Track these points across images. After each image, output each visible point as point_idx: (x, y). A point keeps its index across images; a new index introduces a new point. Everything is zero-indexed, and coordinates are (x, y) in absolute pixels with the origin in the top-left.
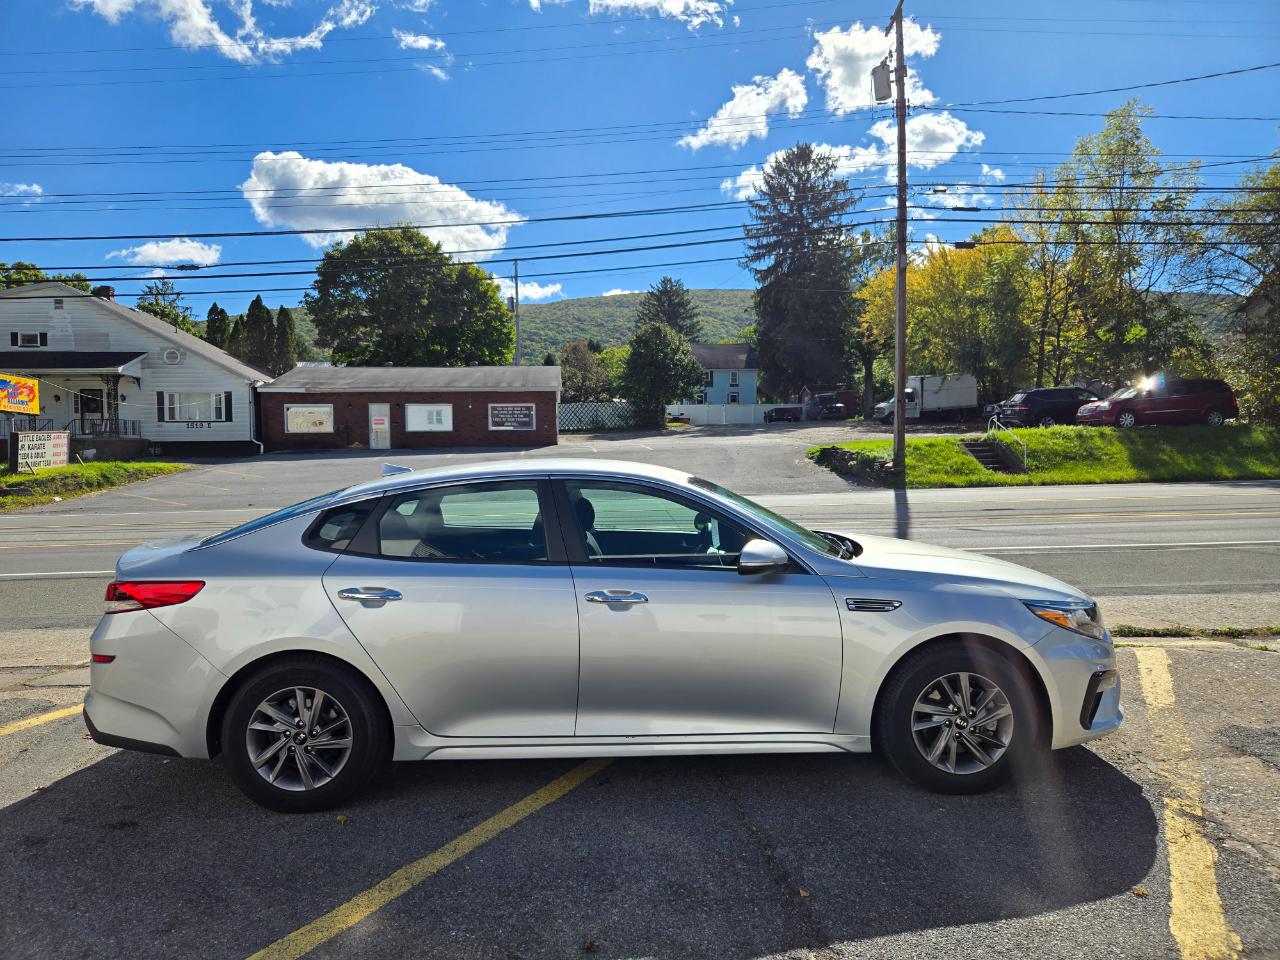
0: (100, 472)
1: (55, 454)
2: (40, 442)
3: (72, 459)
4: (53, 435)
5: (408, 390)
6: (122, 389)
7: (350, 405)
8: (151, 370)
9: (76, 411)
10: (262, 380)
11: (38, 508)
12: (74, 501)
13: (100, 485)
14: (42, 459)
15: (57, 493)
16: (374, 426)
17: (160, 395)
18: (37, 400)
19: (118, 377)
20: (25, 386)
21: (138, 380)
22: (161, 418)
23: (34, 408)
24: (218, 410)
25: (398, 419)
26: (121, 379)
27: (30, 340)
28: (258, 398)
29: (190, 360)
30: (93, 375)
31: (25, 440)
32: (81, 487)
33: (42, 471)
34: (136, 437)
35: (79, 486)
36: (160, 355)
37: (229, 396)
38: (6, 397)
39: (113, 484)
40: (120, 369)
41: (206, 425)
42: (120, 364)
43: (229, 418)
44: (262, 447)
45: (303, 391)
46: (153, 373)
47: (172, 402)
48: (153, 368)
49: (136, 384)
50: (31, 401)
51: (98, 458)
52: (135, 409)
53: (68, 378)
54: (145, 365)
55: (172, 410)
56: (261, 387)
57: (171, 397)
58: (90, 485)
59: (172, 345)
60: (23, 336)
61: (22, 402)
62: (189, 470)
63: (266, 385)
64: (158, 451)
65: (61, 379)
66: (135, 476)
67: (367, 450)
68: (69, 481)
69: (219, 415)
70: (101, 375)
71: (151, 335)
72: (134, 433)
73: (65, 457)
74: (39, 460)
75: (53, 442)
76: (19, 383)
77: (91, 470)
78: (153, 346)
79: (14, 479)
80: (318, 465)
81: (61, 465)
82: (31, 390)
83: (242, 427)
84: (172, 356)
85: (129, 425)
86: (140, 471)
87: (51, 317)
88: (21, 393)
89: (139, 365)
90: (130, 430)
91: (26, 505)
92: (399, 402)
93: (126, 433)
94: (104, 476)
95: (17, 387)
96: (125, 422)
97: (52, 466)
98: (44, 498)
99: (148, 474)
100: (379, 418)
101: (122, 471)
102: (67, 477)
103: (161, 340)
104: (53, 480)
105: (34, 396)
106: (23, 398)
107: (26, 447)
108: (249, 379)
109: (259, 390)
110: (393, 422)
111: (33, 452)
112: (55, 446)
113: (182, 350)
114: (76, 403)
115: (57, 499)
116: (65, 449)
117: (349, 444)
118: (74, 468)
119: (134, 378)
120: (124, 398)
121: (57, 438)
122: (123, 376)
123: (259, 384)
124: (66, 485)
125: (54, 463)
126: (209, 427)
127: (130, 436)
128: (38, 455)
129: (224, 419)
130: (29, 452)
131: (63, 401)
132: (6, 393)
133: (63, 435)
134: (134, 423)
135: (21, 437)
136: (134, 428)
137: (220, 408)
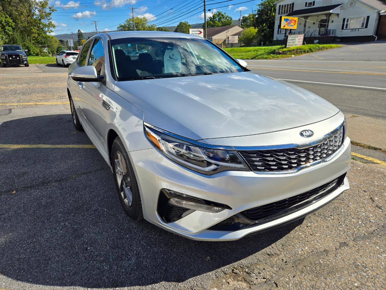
0: (309, 47)
1: (298, 42)
2: (294, 38)
3: (304, 44)
4: (299, 36)
6: (332, 18)
8: (343, 10)
9: (318, 28)
10: (384, 10)
11: (287, 58)
12: (298, 57)
13: (308, 52)
14: (294, 44)
15: (294, 54)
17: (344, 19)
18: (296, 25)
19: (330, 14)
21: (338, 15)
22: (343, 28)
23: (295, 27)
24: (363, 24)
26: (331, 15)
27: (310, 4)
28: (380, 17)
29: (357, 5)
30: (323, 14)
31: (290, 38)
32: (302, 53)
33: (292, 47)
35: (301, 52)
36: (347, 4)
37: (368, 17)
38: (287, 24)
39: (312, 52)
40: (331, 11)
41: (357, 30)
43: (366, 27)
44: (376, 38)
47: (347, 21)
48: (344, 9)
49: (337, 17)
50: (294, 25)
51: (319, 43)
52: (334, 25)
53: (318, 16)
54: (342, 8)
55: (347, 25)
56: (382, 13)
57: (348, 20)
58: (305, 52)
60: (309, 3)
61: (292, 25)
62: (342, 47)
64: (339, 40)
66: (321, 49)
68: (299, 50)
69: (363, 26)
70: (326, 14)
72: (333, 34)
73: (301, 43)
74: (293, 44)
75: (299, 38)
76: (292, 19)
77: (307, 47)
78: (346, 1)
79: (285, 49)
81: (300, 45)
82: (295, 21)
83: (370, 31)
84: (351, 4)
86: (324, 47)
88: (292, 23)
89: (340, 9)
90: (331, 33)
91: (284, 57)
93: (329, 34)
94: (310, 49)
95: (291, 20)
96: (330, 30)
98: (290, 55)
99: (326, 48)
101: (317, 47)
102: (298, 49)
104: (293, 50)
105: (296, 23)
106: (292, 24)
107: (290, 40)
108: (377, 10)
109: (381, 14)
111: (292, 41)
112: (299, 39)
113: (355, 1)
114: (319, 25)
115: (293, 56)
116: (302, 40)
118: (304, 47)
119: (337, 14)
120: (333, 22)
121: (300, 37)
122: (332, 14)
123: (382, 12)
124: (298, 51)
125: (298, 45)
126: (358, 31)
127: (331, 35)
128: (293, 42)
129: (364, 27)
130: (290, 41)
131: (315, 24)
132: (287, 23)
133: (302, 35)
134: (333, 30)
135: (289, 36)
136: (333, 32)
137: (364, 23)
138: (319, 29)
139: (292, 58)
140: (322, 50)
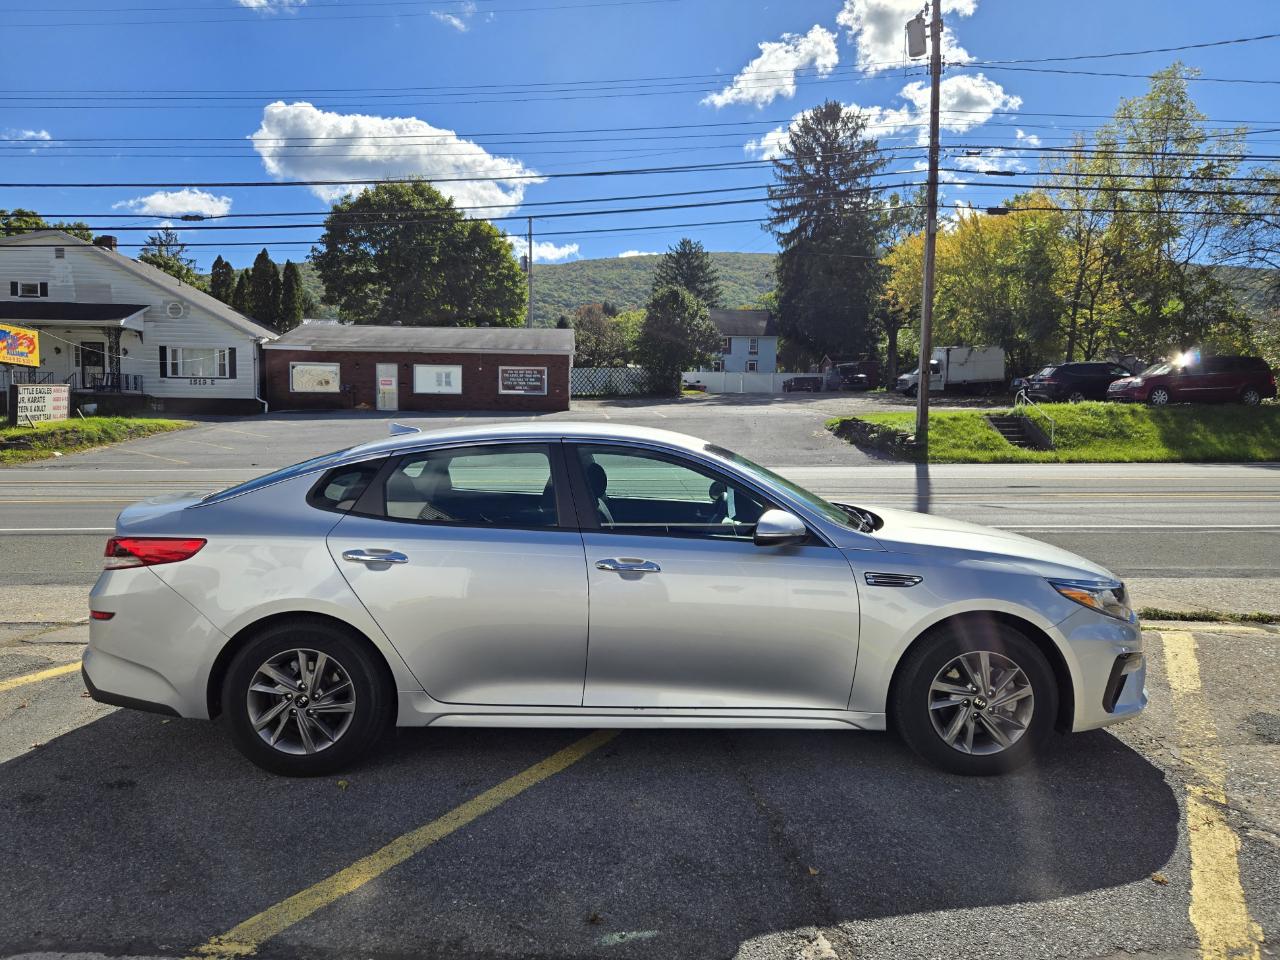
0: (100, 427)
1: (54, 408)
2: (40, 395)
3: (73, 414)
4: (53, 388)
5: (416, 350)
6: (125, 341)
7: (357, 364)
8: (154, 324)
9: (77, 364)
10: (267, 337)
11: (38, 463)
12: (74, 456)
13: (101, 441)
14: (42, 413)
15: (57, 448)
16: (381, 387)
17: (163, 350)
18: (37, 351)
19: (120, 330)
20: (24, 337)
21: (140, 334)
22: (163, 374)
23: (34, 360)
24: (222, 367)
25: (406, 380)
26: (123, 332)
27: (30, 289)
28: (263, 354)
29: (194, 314)
30: (94, 328)
31: (25, 393)
32: (81, 442)
33: (41, 426)
34: (138, 392)
35: (79, 441)
36: (163, 308)
37: (233, 351)
38: (5, 348)
39: (114, 440)
40: (122, 322)
41: (209, 381)
42: (122, 318)
43: (233, 375)
44: (266, 406)
45: (309, 348)
46: (156, 326)
47: (174, 357)
48: (155, 321)
49: (138, 338)
50: (31, 352)
51: (99, 413)
52: (136, 362)
53: (68, 329)
54: (147, 318)
55: (175, 366)
56: (266, 343)
57: (174, 352)
58: (90, 439)
59: (177, 299)
60: (23, 285)
61: (22, 354)
62: (192, 428)
63: (271, 341)
64: (161, 407)
65: (62, 332)
66: (135, 433)
67: (373, 411)
68: (69, 436)
69: (222, 372)
70: (103, 328)
71: (153, 287)
72: (136, 388)
73: (65, 412)
74: (39, 413)
75: (53, 395)
76: (18, 334)
77: (92, 425)
78: (155, 299)
80: (323, 426)
81: (61, 420)
82: (31, 341)
83: (245, 384)
84: (175, 310)
85: (131, 380)
86: (142, 427)
87: (52, 267)
88: (21, 344)
89: (142, 319)
90: (132, 384)
91: (24, 459)
92: (406, 362)
93: (127, 388)
94: (104, 431)
95: (17, 339)
96: (127, 376)
97: (52, 420)
98: (44, 453)
99: (150, 431)
100: (387, 378)
101: (123, 427)
102: (67, 432)
103: (162, 292)
104: (53, 434)
105: (34, 348)
106: (21, 349)
107: (26, 400)
108: (254, 336)
109: (264, 347)
110: (400, 383)
111: (34, 405)
112: (56, 399)
113: (185, 304)
114: (77, 356)
115: (57, 454)
116: (65, 403)
117: (355, 405)
118: (75, 422)
119: (136, 331)
120: (126, 352)
121: (58, 391)
122: (125, 329)
123: (264, 341)
124: (66, 440)
125: (54, 417)
126: (212, 384)
127: (132, 391)
128: (38, 409)
129: (227, 375)
130: (29, 405)
131: (63, 353)
132: (5, 344)
133: (63, 388)
134: (135, 378)
135: (21, 389)
136: (135, 383)
137: (224, 365)
138: (80, 368)
139: (55, 463)
140: (140, 435)
